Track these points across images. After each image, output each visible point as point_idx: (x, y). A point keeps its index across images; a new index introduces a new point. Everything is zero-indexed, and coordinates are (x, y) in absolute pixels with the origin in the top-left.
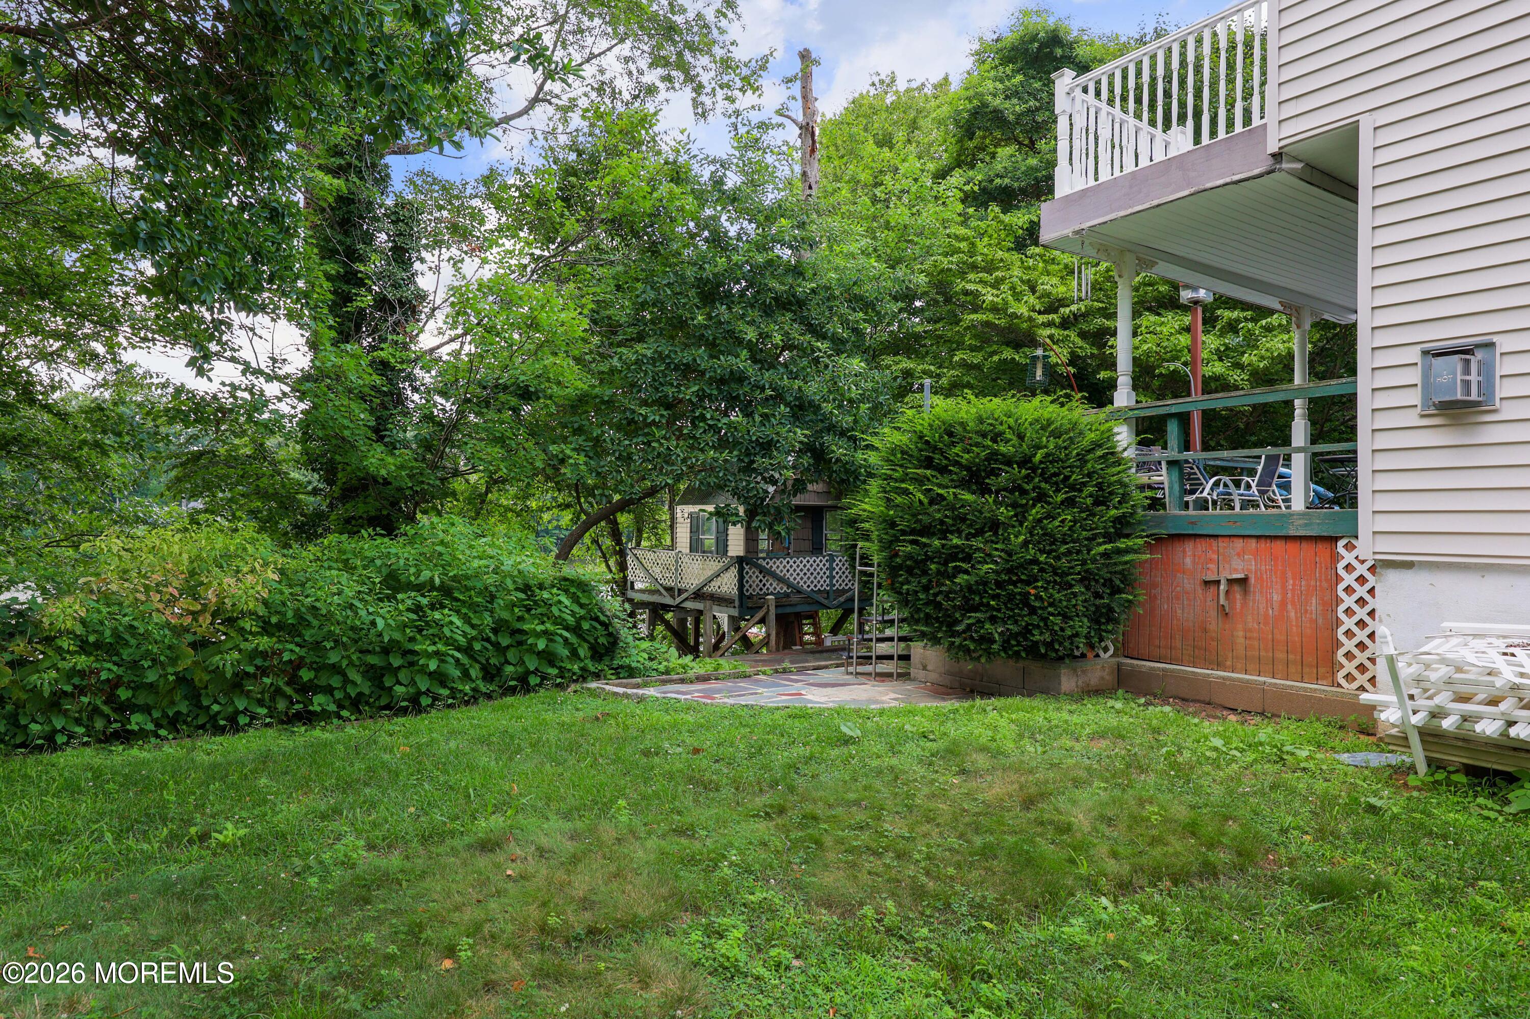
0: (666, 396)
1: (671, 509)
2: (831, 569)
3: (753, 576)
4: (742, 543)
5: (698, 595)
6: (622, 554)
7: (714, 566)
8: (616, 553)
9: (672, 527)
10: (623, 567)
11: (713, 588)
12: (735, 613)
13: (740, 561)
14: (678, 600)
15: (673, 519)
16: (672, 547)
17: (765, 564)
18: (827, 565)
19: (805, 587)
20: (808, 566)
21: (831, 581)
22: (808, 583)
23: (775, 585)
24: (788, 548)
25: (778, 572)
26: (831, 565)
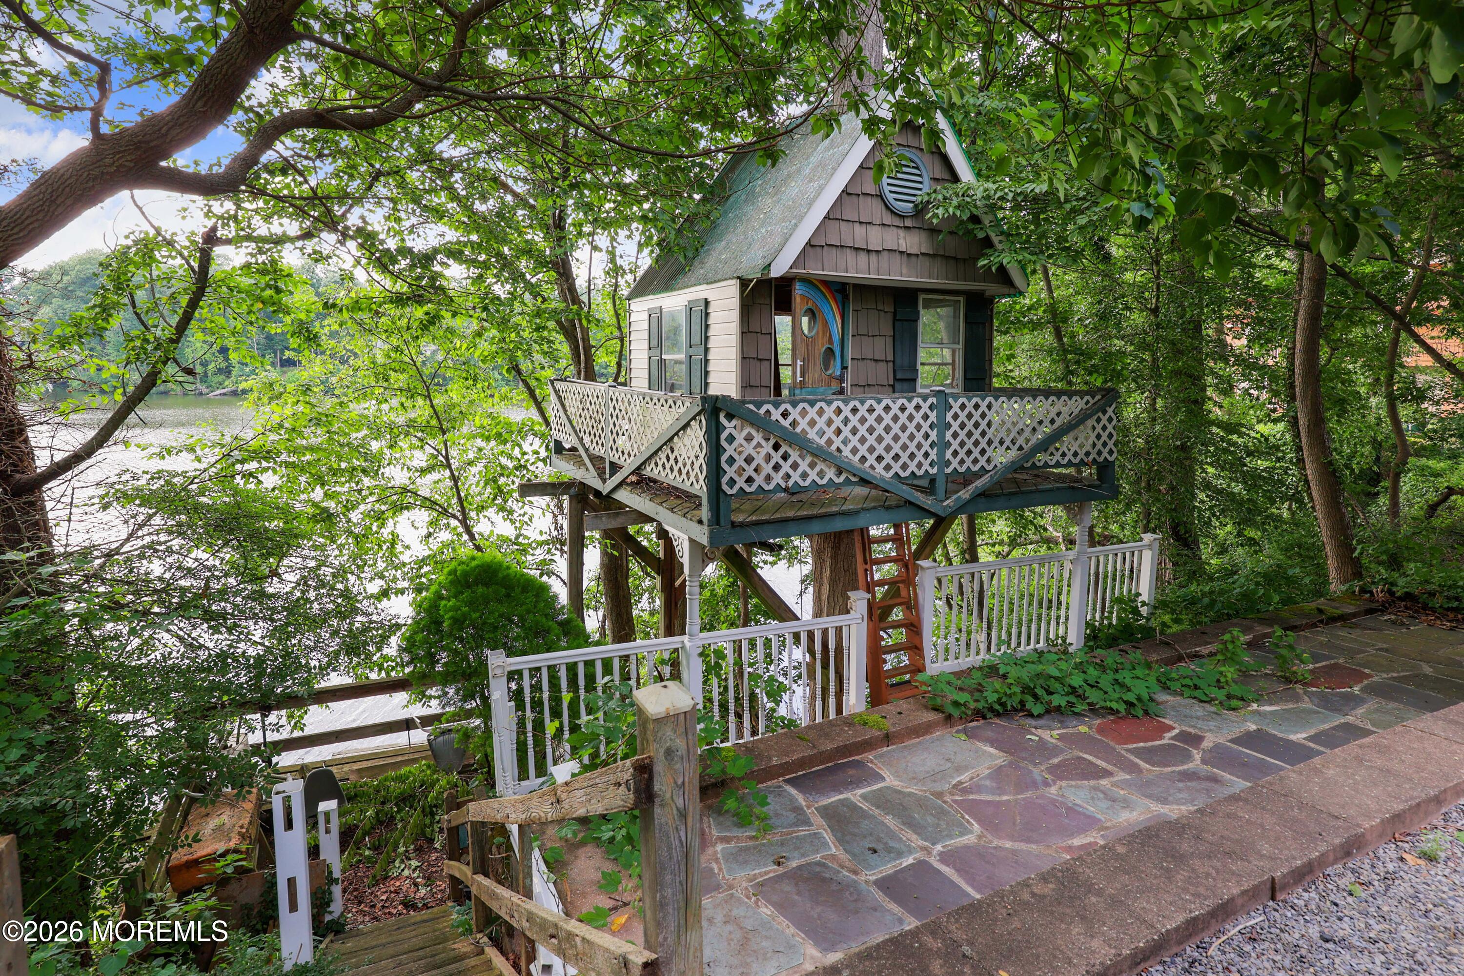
2: (942, 425)
3: (741, 440)
4: (734, 366)
5: (638, 479)
11: (663, 467)
13: (711, 409)
14: (610, 484)
17: (776, 415)
18: (933, 417)
19: (879, 469)
20: (887, 419)
21: (941, 454)
22: (888, 459)
23: (804, 466)
24: (841, 379)
25: (812, 434)
26: (941, 417)
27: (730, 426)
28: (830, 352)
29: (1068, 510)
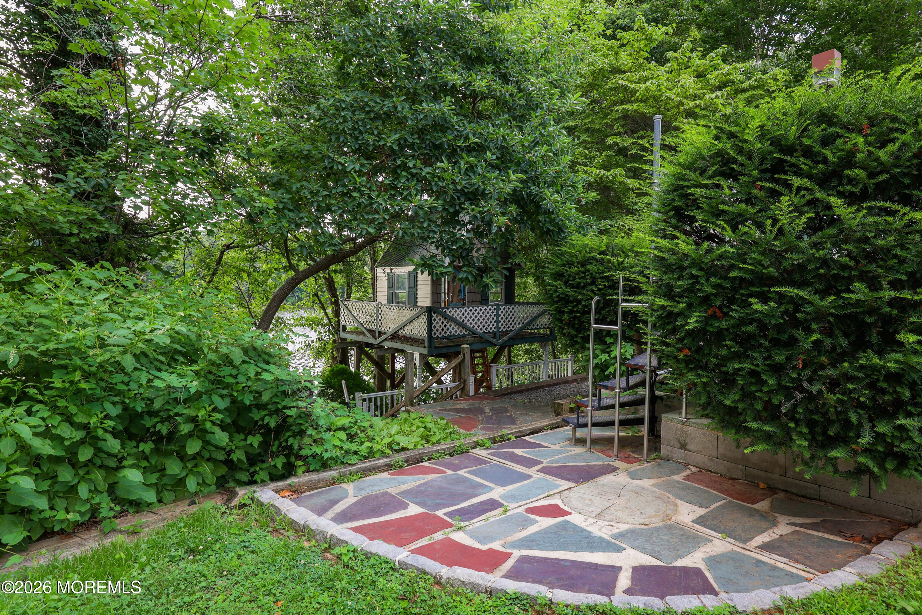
0: (367, 144)
1: (373, 270)
2: (498, 315)
3: (438, 320)
4: (429, 296)
5: (395, 337)
6: (336, 304)
7: (408, 314)
8: (332, 303)
9: (373, 284)
10: (337, 313)
11: (407, 331)
12: (425, 352)
13: (429, 310)
14: (379, 340)
15: (374, 278)
16: (374, 299)
17: (448, 312)
18: (495, 312)
19: (479, 330)
20: (481, 313)
21: (498, 325)
22: (481, 326)
23: (456, 329)
24: (464, 300)
25: (458, 318)
26: (498, 312)
27: (434, 316)
28: (460, 290)
29: (541, 345)
